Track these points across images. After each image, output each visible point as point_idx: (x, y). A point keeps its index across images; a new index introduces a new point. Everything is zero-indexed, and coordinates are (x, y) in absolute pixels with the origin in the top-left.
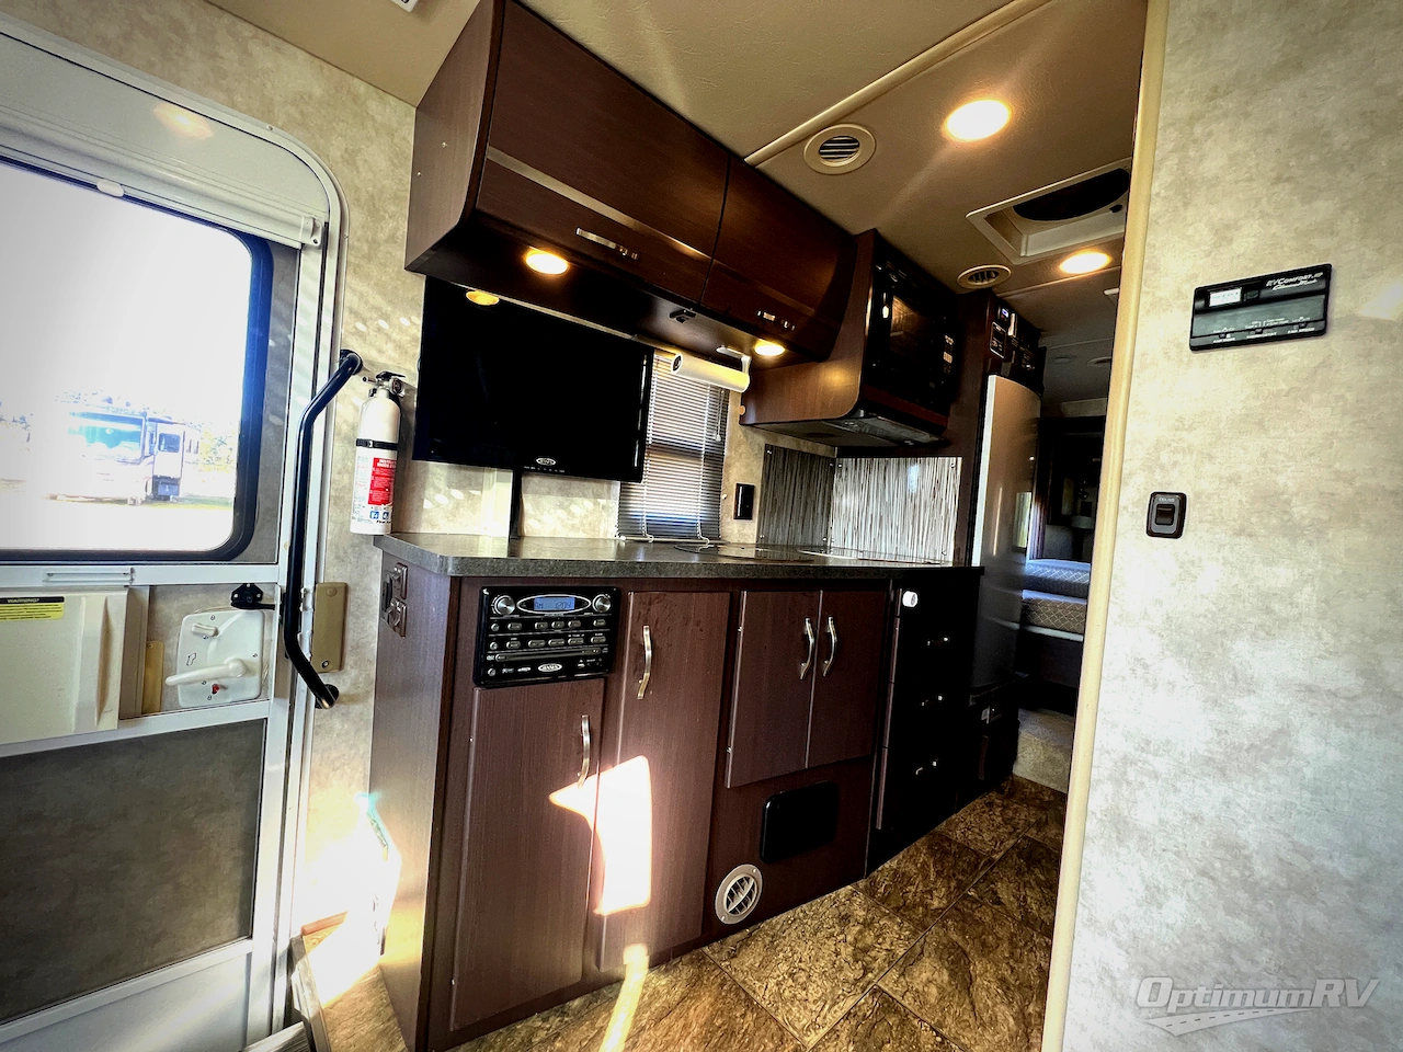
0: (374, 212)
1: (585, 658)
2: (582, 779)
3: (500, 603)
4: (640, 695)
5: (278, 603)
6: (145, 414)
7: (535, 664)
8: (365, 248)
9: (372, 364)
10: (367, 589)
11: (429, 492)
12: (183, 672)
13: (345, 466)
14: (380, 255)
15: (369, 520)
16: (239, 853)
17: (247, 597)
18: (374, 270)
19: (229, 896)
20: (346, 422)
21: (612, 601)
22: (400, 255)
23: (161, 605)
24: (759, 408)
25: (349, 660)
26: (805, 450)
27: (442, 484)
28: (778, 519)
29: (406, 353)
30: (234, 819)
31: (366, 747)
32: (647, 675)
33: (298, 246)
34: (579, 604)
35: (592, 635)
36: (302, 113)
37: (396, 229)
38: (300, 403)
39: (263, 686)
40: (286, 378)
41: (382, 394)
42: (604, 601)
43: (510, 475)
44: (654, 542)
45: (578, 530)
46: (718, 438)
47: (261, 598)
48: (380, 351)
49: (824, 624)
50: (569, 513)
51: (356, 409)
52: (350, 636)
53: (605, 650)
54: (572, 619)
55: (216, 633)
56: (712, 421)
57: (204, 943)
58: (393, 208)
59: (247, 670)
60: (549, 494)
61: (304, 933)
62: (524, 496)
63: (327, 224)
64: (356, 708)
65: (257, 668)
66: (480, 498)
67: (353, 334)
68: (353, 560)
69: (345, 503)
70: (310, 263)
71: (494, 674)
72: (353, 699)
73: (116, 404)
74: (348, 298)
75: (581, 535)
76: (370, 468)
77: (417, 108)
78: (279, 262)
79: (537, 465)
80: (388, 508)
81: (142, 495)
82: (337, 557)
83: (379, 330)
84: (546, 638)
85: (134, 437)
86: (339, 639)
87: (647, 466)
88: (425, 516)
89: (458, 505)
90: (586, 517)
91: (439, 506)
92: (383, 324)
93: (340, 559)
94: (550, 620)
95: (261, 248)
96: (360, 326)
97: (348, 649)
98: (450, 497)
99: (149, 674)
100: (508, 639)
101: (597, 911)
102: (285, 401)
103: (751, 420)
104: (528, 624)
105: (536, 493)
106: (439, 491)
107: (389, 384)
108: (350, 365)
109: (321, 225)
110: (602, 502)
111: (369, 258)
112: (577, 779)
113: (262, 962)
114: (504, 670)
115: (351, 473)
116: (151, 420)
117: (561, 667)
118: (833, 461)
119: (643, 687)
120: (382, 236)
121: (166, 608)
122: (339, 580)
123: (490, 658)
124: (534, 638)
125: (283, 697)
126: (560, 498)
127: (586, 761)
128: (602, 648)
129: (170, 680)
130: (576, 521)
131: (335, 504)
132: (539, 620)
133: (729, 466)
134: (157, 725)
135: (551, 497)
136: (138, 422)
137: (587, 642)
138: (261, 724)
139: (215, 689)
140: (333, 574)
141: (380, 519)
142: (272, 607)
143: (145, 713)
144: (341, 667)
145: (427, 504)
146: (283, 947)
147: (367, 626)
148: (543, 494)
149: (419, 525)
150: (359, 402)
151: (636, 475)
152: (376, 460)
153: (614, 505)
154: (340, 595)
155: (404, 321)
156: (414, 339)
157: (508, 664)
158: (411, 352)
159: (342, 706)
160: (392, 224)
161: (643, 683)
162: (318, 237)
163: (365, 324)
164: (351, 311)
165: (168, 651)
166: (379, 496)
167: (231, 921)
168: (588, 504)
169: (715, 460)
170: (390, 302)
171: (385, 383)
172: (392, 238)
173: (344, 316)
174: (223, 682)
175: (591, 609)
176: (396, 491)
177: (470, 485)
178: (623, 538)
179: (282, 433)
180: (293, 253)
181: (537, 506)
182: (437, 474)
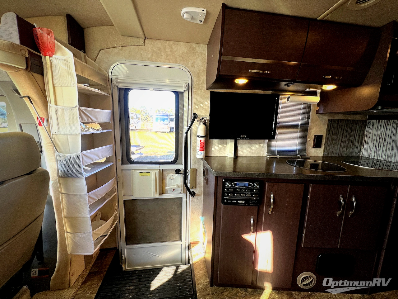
0: (198, 77)
1: (252, 200)
2: (251, 233)
3: (227, 184)
4: (270, 213)
5: (183, 173)
6: (168, 114)
7: (237, 200)
8: (197, 87)
9: (199, 115)
10: (200, 170)
11: (213, 146)
12: (168, 186)
13: (195, 141)
14: (200, 87)
15: (200, 155)
16: (179, 224)
17: (178, 172)
18: (199, 92)
19: (178, 232)
20: (195, 131)
21: (260, 185)
22: (205, 86)
23: (164, 173)
24: (325, 107)
25: (198, 186)
26: (349, 119)
27: (216, 144)
28: (334, 146)
29: (207, 111)
30: (178, 216)
31: (202, 206)
32: (272, 207)
33: (183, 91)
34: (249, 185)
35: (254, 194)
36: (182, 58)
37: (204, 79)
38: (186, 128)
39: (181, 190)
40: (182, 123)
41: (202, 123)
42: (257, 185)
43: (234, 140)
44: (279, 158)
45: (254, 154)
46: (306, 120)
47: (180, 172)
48: (201, 112)
49: (350, 197)
50: (251, 149)
51: (197, 127)
52: (197, 181)
53: (258, 199)
54: (248, 189)
55: (173, 179)
56: (304, 114)
57: (174, 239)
58: (203, 74)
59: (178, 187)
60: (245, 144)
61: (191, 243)
62: (238, 145)
63: (189, 83)
64: (199, 197)
65: (180, 186)
66: (226, 147)
67: (195, 109)
68: (197, 163)
69: (195, 150)
70: (186, 94)
71: (226, 202)
72: (199, 195)
73: (164, 112)
74: (194, 100)
75: (255, 155)
76: (200, 143)
77: (207, 45)
78: (180, 95)
79: (241, 138)
80: (204, 151)
81: (168, 131)
82: (194, 163)
83: (201, 106)
84: (240, 194)
85: (167, 119)
86: (195, 181)
87: (278, 133)
88: (213, 152)
89: (221, 149)
90: (257, 150)
91: (216, 149)
92: (202, 105)
93: (195, 163)
94: (241, 189)
95: (177, 93)
96: (197, 107)
97: (197, 184)
98: (218, 147)
99: (163, 186)
100: (230, 193)
101: (256, 269)
102: (182, 127)
103: (321, 112)
104: (235, 189)
105: (241, 144)
106: (216, 146)
107: (203, 121)
108: (195, 117)
109: (187, 84)
110: (262, 145)
111: (198, 89)
112: (249, 233)
113: (184, 246)
114: (229, 201)
115: (196, 143)
116: (169, 115)
117: (244, 202)
118: (366, 121)
119: (271, 211)
120: (200, 82)
121: (165, 173)
122: (195, 168)
123: (225, 197)
124: (236, 193)
125: (185, 193)
126: (248, 145)
127: (252, 228)
128: (257, 198)
129: (166, 188)
130: (254, 151)
131: (193, 150)
132: (238, 189)
133: (311, 129)
134: (165, 196)
135: (246, 145)
136: (167, 116)
137: (252, 196)
138: (181, 198)
139: (173, 190)
140: (193, 167)
141: (202, 154)
142: (182, 174)
143: (163, 193)
144: (196, 188)
145: (213, 149)
146: (187, 245)
147: (201, 179)
148: (243, 144)
149: (211, 154)
150: (197, 125)
151: (273, 137)
152: (201, 140)
153: (266, 146)
154: (195, 171)
155: (206, 103)
156: (209, 107)
157: (230, 200)
158: (208, 111)
159: (196, 196)
160: (202, 78)
161: (271, 210)
162: (187, 88)
163: (198, 106)
164: (195, 103)
165: (166, 182)
166: (201, 149)
167: (178, 237)
168: (257, 146)
169: (305, 128)
170: (203, 99)
171: (202, 121)
172: (203, 82)
173: (193, 105)
174: (175, 189)
175: (253, 187)
176: (206, 147)
177: (223, 143)
178: (268, 157)
179: (182, 134)
180: (182, 93)
181: (242, 148)
182: (215, 142)
